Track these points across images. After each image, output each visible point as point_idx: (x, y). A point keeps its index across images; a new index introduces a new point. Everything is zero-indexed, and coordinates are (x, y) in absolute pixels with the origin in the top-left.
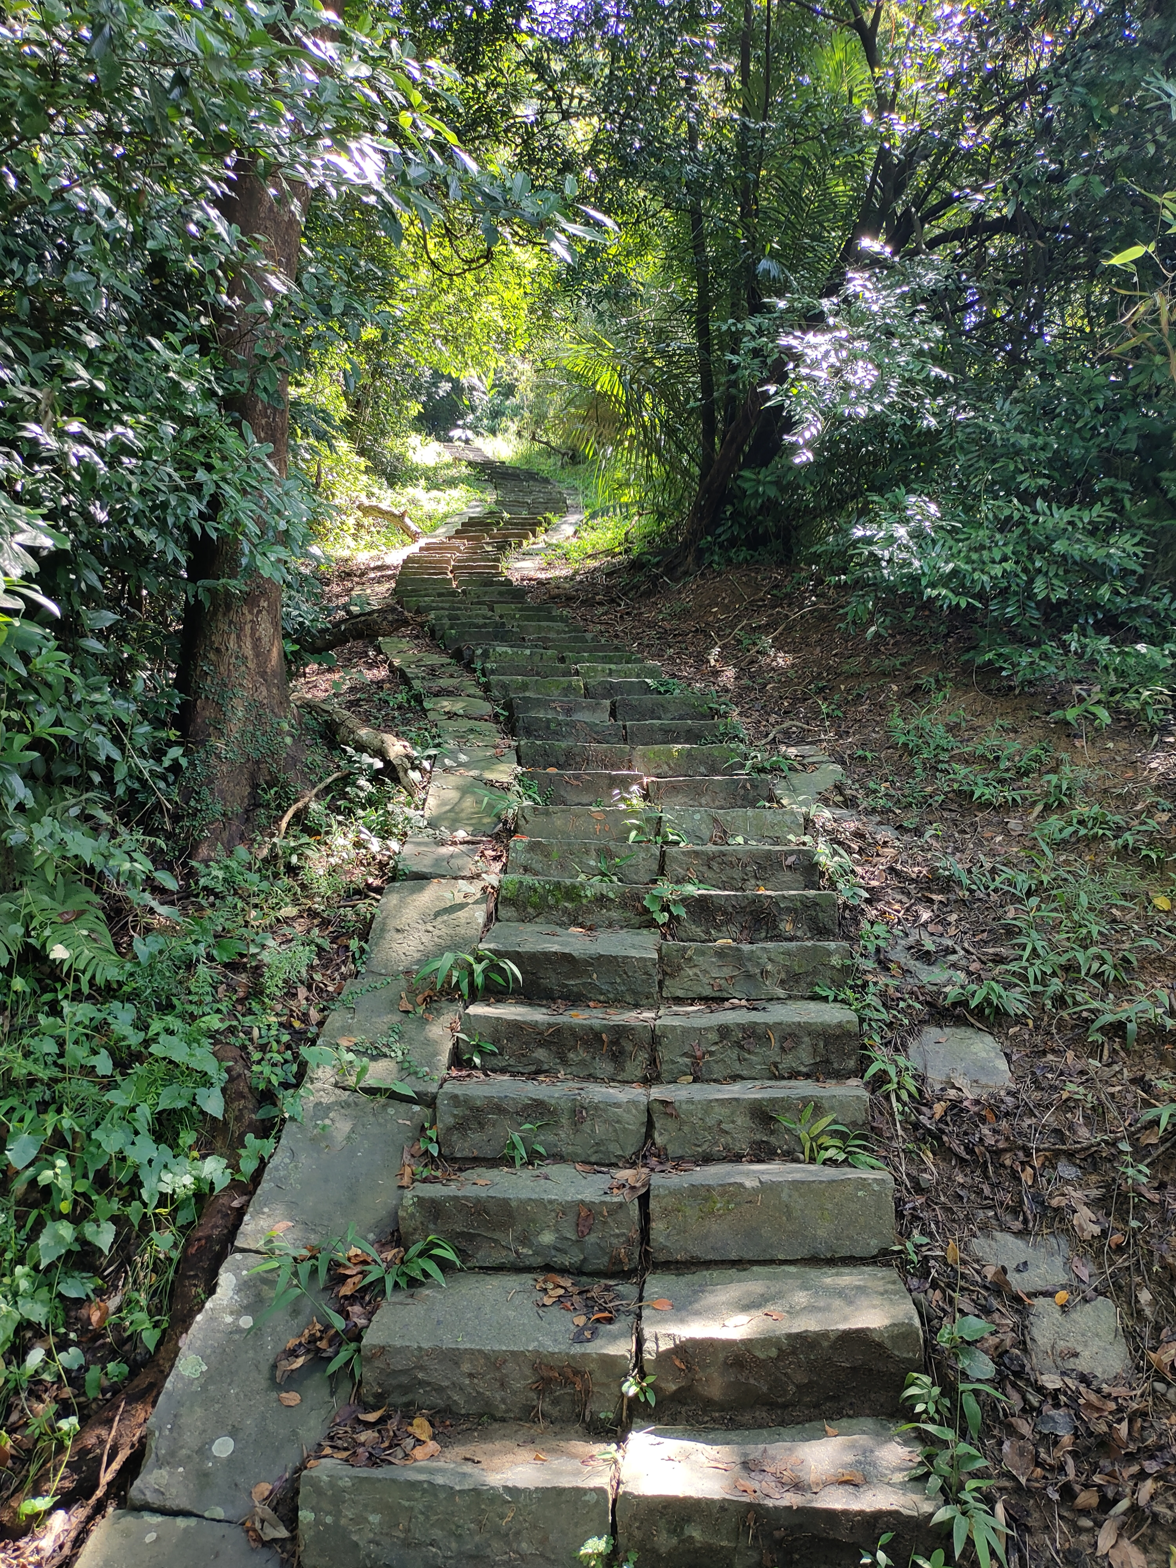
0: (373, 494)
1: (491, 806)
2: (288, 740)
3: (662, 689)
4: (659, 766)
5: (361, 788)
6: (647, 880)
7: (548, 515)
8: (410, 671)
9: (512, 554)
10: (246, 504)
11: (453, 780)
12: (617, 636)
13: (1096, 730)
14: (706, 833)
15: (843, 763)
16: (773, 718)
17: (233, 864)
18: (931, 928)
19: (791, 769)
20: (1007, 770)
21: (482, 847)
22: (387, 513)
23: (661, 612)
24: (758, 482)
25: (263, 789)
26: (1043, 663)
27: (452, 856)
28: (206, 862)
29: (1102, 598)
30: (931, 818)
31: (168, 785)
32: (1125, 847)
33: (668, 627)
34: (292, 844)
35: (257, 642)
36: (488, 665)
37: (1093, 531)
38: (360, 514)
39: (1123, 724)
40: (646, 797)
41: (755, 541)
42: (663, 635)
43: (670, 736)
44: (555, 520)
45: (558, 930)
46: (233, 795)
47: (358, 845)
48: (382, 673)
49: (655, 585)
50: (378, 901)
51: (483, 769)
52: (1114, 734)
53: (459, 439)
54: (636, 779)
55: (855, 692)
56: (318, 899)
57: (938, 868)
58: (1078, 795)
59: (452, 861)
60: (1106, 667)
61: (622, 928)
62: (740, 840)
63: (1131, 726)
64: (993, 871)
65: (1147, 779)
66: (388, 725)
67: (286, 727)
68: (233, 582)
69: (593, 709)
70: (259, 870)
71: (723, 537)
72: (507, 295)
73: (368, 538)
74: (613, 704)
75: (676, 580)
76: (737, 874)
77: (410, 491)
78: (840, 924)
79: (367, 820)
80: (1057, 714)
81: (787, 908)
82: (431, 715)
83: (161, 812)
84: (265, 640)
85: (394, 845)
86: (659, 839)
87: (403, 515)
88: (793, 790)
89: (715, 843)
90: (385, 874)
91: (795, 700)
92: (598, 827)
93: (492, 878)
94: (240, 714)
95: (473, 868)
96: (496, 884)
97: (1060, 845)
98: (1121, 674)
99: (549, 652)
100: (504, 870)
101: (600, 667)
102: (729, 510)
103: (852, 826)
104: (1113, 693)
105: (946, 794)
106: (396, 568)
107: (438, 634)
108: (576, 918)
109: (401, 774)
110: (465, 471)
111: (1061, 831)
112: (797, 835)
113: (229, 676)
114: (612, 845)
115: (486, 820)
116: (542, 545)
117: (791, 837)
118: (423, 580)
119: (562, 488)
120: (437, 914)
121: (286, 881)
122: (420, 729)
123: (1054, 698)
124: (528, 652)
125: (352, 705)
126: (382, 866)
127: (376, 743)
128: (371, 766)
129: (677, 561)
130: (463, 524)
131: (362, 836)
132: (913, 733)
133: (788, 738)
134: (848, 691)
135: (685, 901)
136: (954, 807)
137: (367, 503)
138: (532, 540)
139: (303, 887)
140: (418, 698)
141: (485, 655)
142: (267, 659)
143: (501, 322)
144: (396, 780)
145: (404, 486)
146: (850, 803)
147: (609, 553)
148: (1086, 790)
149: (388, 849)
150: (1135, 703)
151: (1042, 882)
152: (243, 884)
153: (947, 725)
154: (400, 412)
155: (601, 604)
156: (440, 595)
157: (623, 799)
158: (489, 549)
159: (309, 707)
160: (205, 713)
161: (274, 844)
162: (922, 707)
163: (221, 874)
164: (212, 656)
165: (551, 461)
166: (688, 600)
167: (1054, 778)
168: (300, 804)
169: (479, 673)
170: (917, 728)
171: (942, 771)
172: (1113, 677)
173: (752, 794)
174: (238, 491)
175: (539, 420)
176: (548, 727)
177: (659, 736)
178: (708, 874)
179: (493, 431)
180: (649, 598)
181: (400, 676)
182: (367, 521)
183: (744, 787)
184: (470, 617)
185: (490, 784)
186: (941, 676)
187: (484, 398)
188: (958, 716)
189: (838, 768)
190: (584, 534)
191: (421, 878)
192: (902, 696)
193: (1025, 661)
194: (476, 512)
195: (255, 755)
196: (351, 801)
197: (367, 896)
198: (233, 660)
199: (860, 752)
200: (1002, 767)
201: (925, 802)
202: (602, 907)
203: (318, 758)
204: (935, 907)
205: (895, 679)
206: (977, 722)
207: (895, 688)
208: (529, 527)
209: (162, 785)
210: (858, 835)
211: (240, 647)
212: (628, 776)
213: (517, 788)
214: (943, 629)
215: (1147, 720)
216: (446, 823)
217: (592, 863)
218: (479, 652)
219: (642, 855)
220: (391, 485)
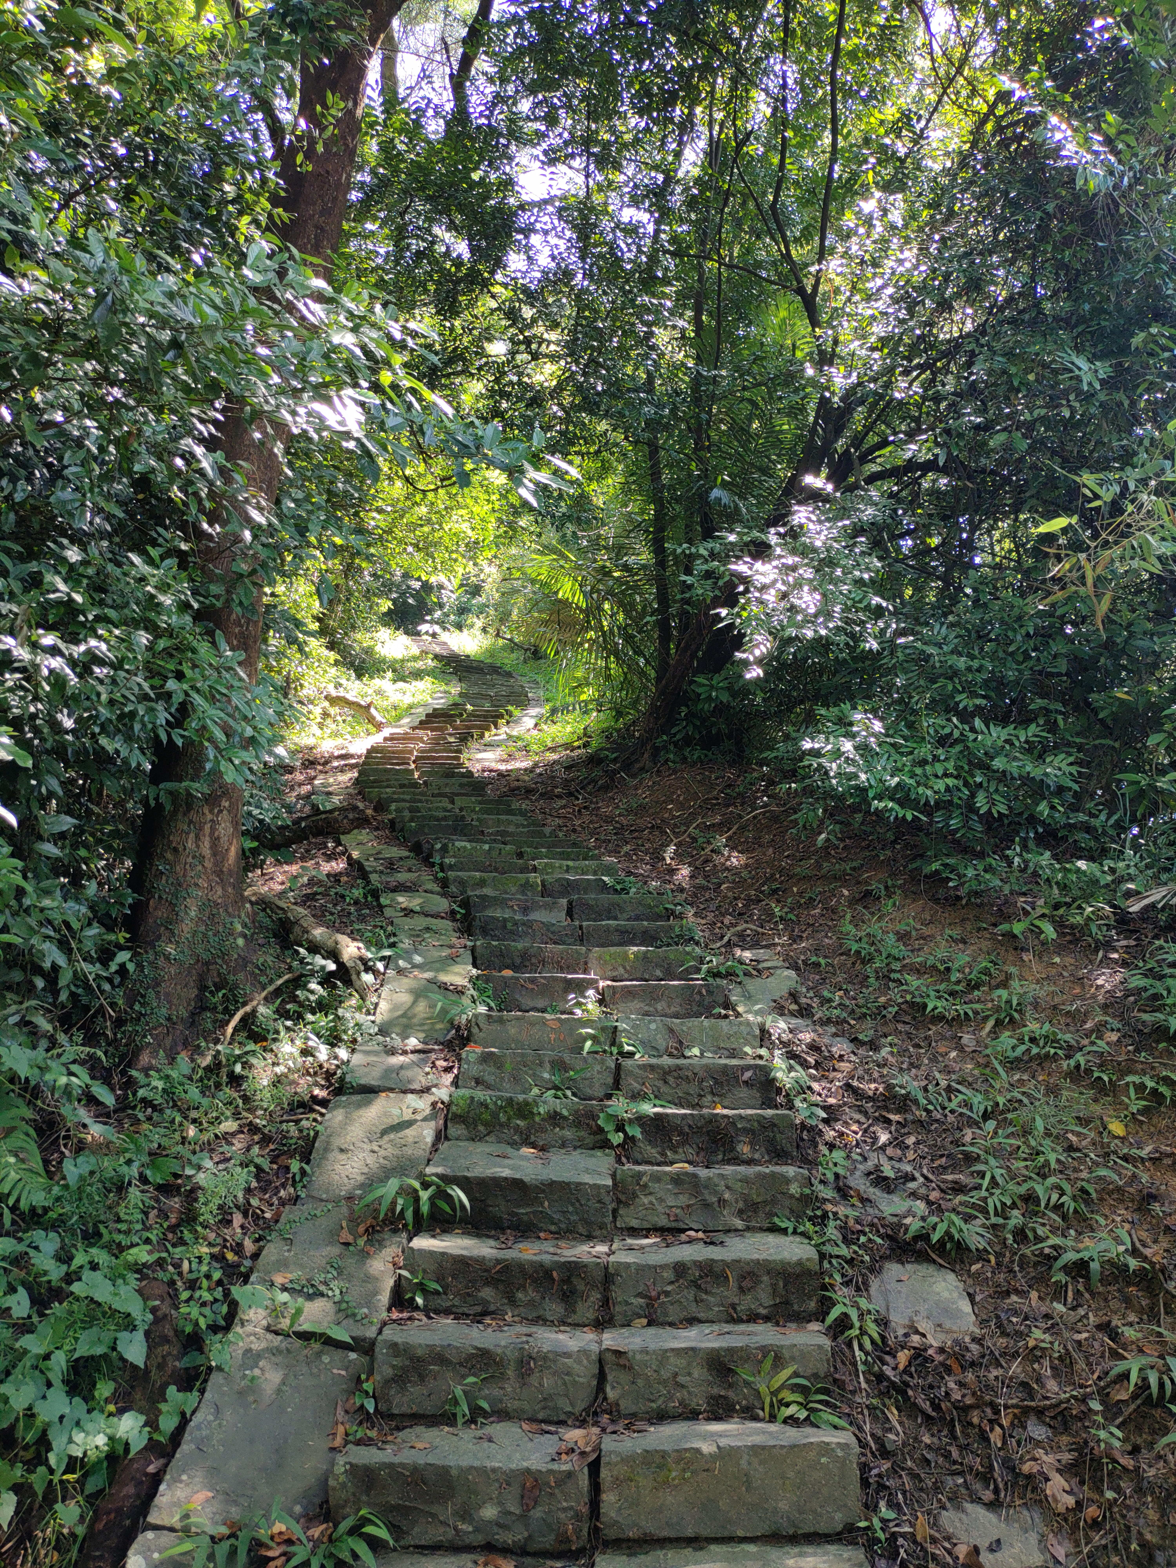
0: (341, 685)
1: (444, 1011)
2: (240, 942)
3: (618, 887)
4: (614, 969)
5: (312, 992)
6: (601, 1094)
7: (509, 708)
8: (369, 865)
9: (473, 745)
10: (214, 712)
11: (406, 982)
12: (574, 831)
13: (1043, 944)
14: (661, 1043)
15: (797, 969)
16: (727, 920)
17: (174, 1074)
18: (890, 1151)
19: (747, 974)
20: (958, 982)
21: (433, 1056)
22: (353, 703)
23: (618, 807)
24: (712, 687)
25: (211, 992)
26: (988, 876)
27: (402, 1067)
28: (146, 1071)
29: (1041, 813)
30: (885, 1030)
31: (113, 987)
32: (1078, 1067)
33: (625, 822)
34: (237, 1052)
35: (215, 841)
36: (447, 861)
37: (1029, 748)
38: (326, 704)
39: (1068, 938)
40: (601, 1002)
41: (709, 742)
42: (619, 831)
43: (626, 938)
44: (517, 712)
45: (509, 1150)
46: (179, 998)
47: (306, 1052)
48: (339, 865)
49: (613, 780)
50: (322, 1115)
51: (438, 971)
52: (1060, 949)
53: (427, 633)
54: (592, 983)
55: (807, 896)
56: (261, 1112)
57: (894, 1086)
58: (1029, 1011)
59: (402, 1073)
60: (1048, 880)
61: (575, 1148)
62: (696, 1051)
63: (1075, 941)
64: (949, 1089)
65: (1094, 997)
66: (343, 924)
67: (239, 928)
68: (196, 785)
69: (550, 907)
70: (201, 1080)
71: (678, 737)
72: (476, 509)
73: (333, 726)
74: (570, 903)
75: (634, 776)
76: (693, 1089)
77: (377, 683)
78: (798, 1147)
79: (316, 1026)
80: (1004, 927)
81: (744, 1129)
82: (388, 912)
83: (104, 1016)
84: (224, 840)
85: (343, 1053)
86: (615, 1050)
87: (369, 706)
88: (748, 997)
89: (671, 1055)
90: (331, 1085)
91: (749, 901)
92: (552, 1036)
93: (443, 1093)
94: (193, 914)
95: (423, 1080)
96: (446, 1099)
97: (1013, 1064)
98: (1064, 887)
99: (508, 847)
100: (455, 1083)
101: (557, 863)
102: (684, 711)
103: (807, 1037)
104: (1056, 907)
105: (899, 1005)
106: (359, 757)
107: (398, 826)
108: (528, 1137)
109: (354, 977)
110: (430, 663)
111: (1014, 1048)
112: (753, 1047)
113: (184, 876)
114: (567, 1057)
115: (439, 1026)
116: (504, 737)
117: (747, 1049)
118: (386, 770)
119: (523, 681)
120: (384, 1132)
121: (228, 1092)
122: (375, 926)
123: (1000, 910)
124: (486, 847)
125: (307, 900)
126: (329, 1075)
127: (330, 943)
128: (323, 968)
129: (634, 757)
130: (427, 715)
131: (310, 1043)
132: (865, 940)
133: (743, 941)
134: (801, 894)
135: (641, 1120)
136: (907, 1019)
137: (334, 693)
138: (494, 731)
139: (246, 1099)
140: (375, 894)
141: (444, 849)
142: (225, 857)
143: (470, 533)
144: (348, 983)
145: (371, 677)
146: (804, 1012)
147: (568, 746)
148: (1036, 1005)
149: (336, 1057)
150: (1078, 918)
151: (997, 1104)
152: (183, 1095)
153: (897, 933)
154: (371, 608)
155: (559, 797)
156: (402, 786)
157: (579, 1004)
158: (452, 740)
159: (264, 904)
160: (158, 913)
161: (218, 1052)
162: (873, 914)
163: (160, 1085)
164: (169, 855)
165: (514, 656)
166: (644, 795)
167: (1004, 994)
168: (248, 1008)
169: (437, 868)
170: (868, 935)
171: (894, 981)
172: (1056, 891)
173: (708, 1000)
174: (206, 699)
175: (504, 618)
176: (505, 927)
177: (616, 938)
178: (664, 1089)
179: (459, 627)
180: (606, 792)
181: (357, 869)
182: (334, 711)
183: (700, 993)
184: (430, 809)
185: (444, 987)
186: (890, 883)
187: (451, 596)
188: (908, 925)
189: (792, 973)
190: (544, 727)
191: (370, 1091)
192: (853, 902)
193: (970, 873)
194: (440, 703)
195: (205, 956)
196: (301, 1004)
197: (313, 1110)
198: (190, 860)
199: (814, 959)
200: (953, 979)
201: (879, 1013)
202: (555, 1125)
203: (270, 959)
204: (893, 1128)
205: (845, 883)
206: (926, 931)
207: (846, 893)
208: (492, 719)
209: (107, 987)
210: (814, 1047)
211: (198, 846)
212: (583, 980)
213: (472, 992)
214: (890, 836)
215: (1090, 935)
216: (397, 1030)
217: (546, 1075)
218: (438, 846)
219: (598, 1067)
220: (359, 676)
